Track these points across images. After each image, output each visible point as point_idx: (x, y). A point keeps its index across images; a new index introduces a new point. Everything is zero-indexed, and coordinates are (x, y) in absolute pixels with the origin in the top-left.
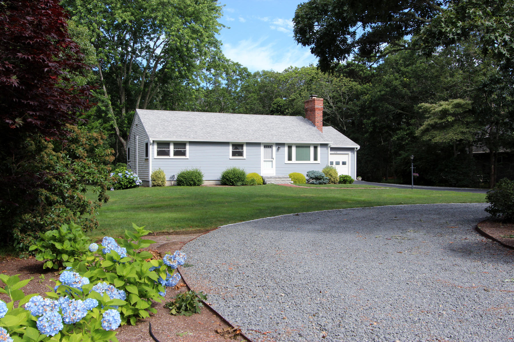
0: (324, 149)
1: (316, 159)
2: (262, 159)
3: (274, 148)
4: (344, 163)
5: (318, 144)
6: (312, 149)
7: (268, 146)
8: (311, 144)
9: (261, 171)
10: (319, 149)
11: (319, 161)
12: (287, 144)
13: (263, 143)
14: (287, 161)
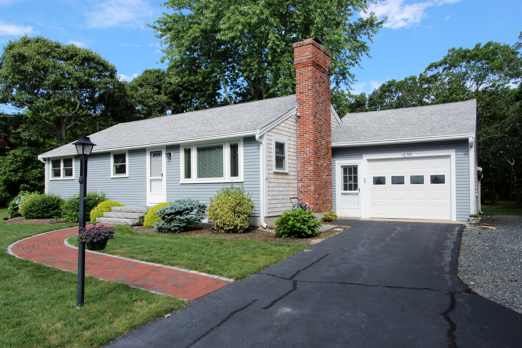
0: (252, 148)
1: (234, 172)
2: (148, 177)
3: (164, 156)
4: (437, 180)
5: (238, 139)
6: (227, 152)
7: (156, 153)
8: (224, 141)
9: (147, 198)
10: (241, 150)
11: (241, 178)
12: (184, 145)
13: (150, 148)
14: (183, 180)
